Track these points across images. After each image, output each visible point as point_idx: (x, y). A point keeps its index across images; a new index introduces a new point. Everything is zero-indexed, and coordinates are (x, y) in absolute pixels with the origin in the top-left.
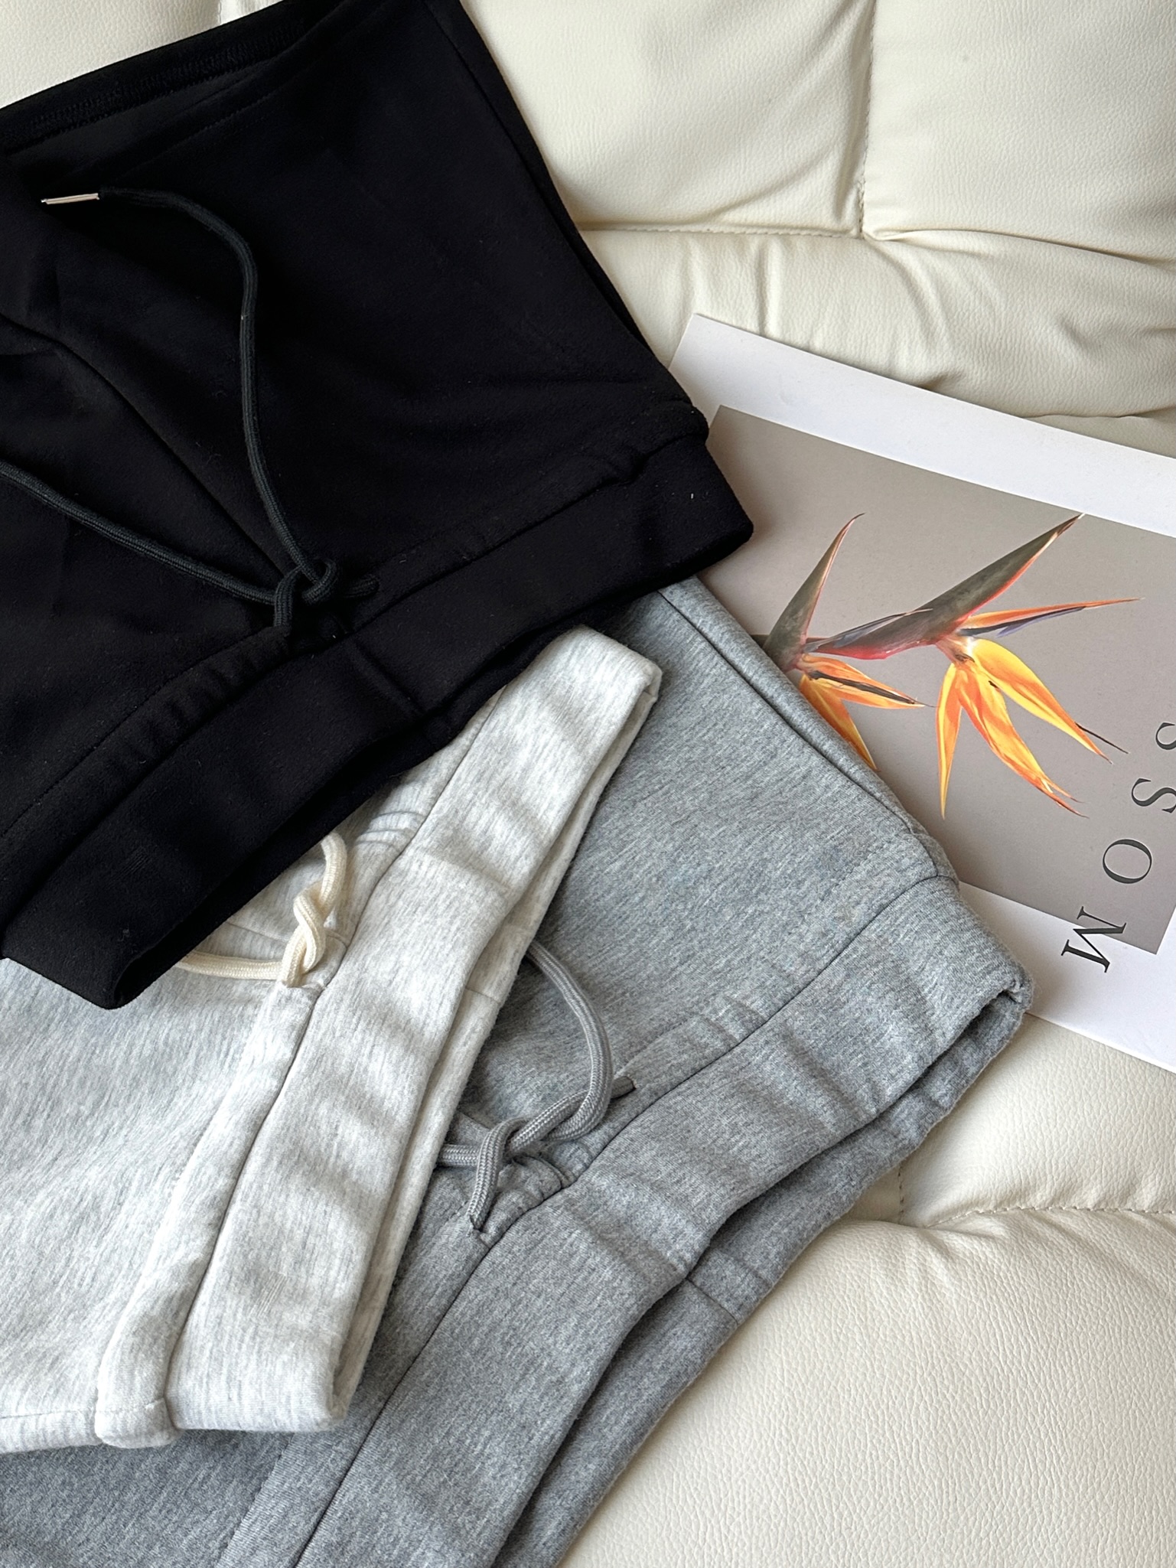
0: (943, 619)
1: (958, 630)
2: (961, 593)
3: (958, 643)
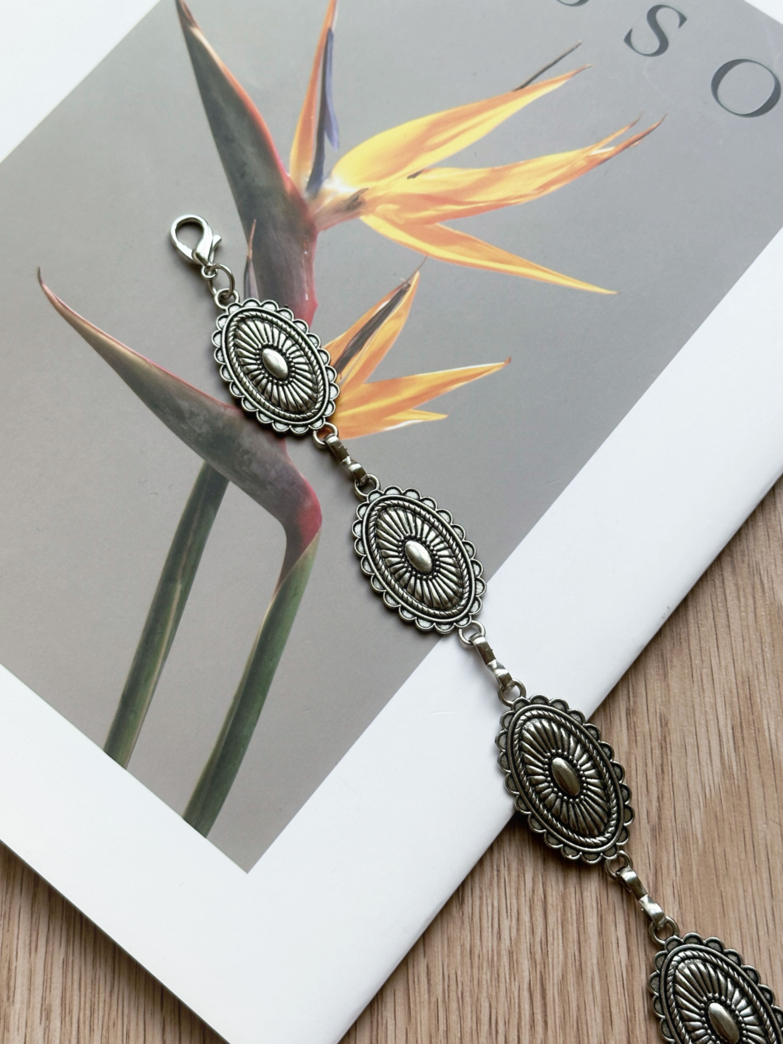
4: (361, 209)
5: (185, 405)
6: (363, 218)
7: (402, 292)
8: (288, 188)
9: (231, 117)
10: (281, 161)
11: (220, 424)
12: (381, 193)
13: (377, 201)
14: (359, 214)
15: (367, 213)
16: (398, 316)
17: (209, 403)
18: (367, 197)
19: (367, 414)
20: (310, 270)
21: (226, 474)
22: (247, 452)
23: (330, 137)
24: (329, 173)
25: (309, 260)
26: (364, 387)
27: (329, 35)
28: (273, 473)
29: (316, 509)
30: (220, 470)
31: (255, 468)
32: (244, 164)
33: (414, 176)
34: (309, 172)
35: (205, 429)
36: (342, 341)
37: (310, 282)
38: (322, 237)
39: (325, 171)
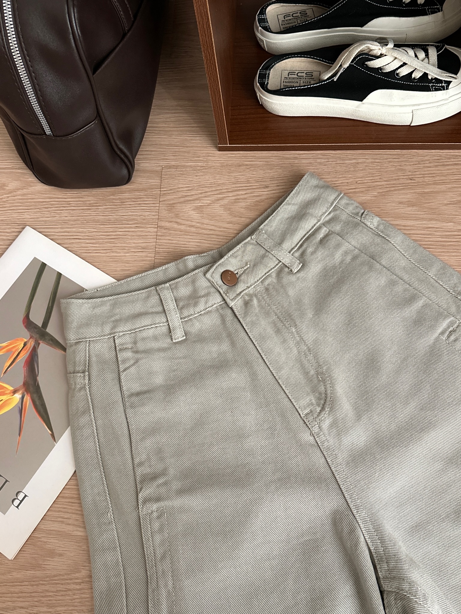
0: (31, 389)
1: (25, 393)
2: (39, 397)
3: (20, 392)
4: (13, 391)
5: (51, 342)
6: (13, 389)
7: (5, 372)
8: (29, 395)
9: (42, 411)
10: (31, 401)
11: (43, 339)
12: (9, 395)
13: (9, 393)
14: (13, 390)
15: (12, 390)
16: (6, 366)
17: (45, 343)
18: (12, 394)
19: (14, 344)
20: (24, 375)
21: (42, 328)
22: (38, 333)
23: (19, 408)
24: (20, 399)
25: (25, 377)
26: (14, 350)
27: (19, 435)
28: (32, 329)
29: (24, 323)
30: (43, 329)
31: (36, 330)
32: (39, 399)
33: (2, 400)
34: (24, 399)
35: (46, 337)
36: (18, 359)
37: (24, 372)
38: (22, 383)
39: (21, 399)
